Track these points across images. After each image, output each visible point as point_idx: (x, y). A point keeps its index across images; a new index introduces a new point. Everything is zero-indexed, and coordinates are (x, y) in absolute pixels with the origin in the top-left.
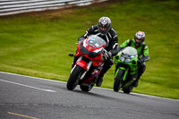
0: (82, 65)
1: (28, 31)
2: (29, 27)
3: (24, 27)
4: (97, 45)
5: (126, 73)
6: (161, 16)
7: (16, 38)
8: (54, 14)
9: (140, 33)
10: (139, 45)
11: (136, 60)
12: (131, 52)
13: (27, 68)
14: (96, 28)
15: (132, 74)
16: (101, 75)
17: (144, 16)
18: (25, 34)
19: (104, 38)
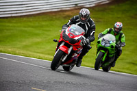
1: (47, 26)
2: (47, 23)
3: (44, 23)
5: (106, 55)
7: (38, 32)
8: (67, 13)
10: (117, 33)
11: (114, 44)
12: (111, 39)
13: (46, 54)
14: (77, 18)
18: (44, 29)
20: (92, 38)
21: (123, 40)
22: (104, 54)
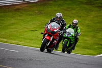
0: (48, 38)
1: (2, 17)
4: (55, 28)
6: (77, 8)
9: (75, 20)
10: (74, 26)
11: (74, 35)
15: (72, 43)
16: (58, 43)
17: (68, 8)
19: (59, 24)
20: (64, 31)
21: (79, 31)
22: (68, 41)
